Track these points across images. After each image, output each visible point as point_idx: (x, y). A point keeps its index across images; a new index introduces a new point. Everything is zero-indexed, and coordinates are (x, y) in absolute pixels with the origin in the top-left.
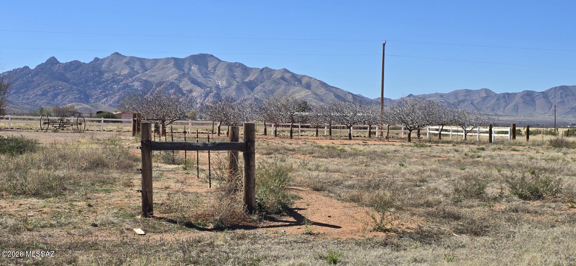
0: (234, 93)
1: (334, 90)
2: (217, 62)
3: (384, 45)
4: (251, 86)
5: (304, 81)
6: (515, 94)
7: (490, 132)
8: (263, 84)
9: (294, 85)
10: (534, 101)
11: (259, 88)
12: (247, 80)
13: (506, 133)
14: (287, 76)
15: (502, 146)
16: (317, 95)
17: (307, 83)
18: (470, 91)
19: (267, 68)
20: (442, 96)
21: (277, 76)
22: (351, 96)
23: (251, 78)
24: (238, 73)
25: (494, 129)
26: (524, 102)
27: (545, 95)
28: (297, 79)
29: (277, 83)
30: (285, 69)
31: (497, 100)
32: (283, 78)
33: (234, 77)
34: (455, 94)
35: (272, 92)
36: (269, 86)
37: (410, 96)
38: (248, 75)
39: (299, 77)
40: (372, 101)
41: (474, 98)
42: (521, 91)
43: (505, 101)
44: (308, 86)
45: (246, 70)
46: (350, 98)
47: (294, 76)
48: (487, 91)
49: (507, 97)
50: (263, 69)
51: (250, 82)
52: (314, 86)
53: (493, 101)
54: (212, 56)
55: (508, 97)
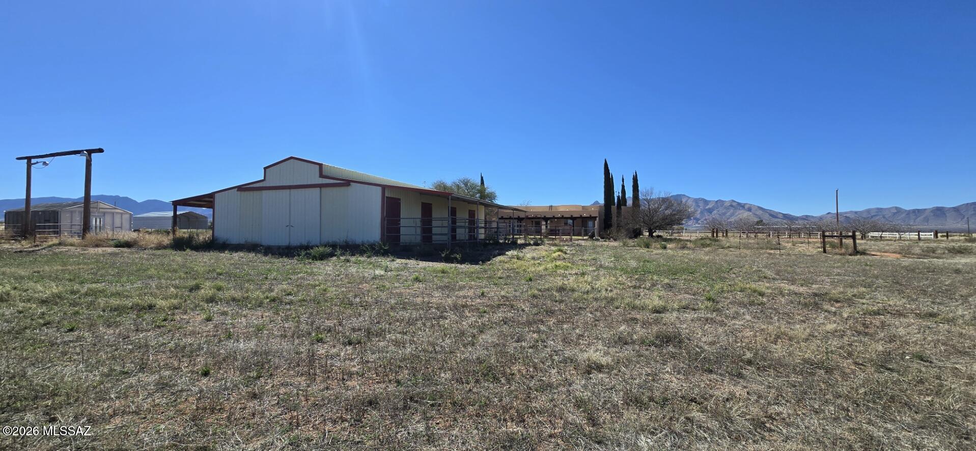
0: (699, 216)
1: (768, 211)
2: (687, 198)
3: (837, 191)
4: (710, 211)
5: (746, 207)
6: (925, 210)
7: (919, 235)
8: (718, 209)
9: (740, 209)
10: (945, 214)
11: (715, 212)
12: (707, 208)
13: (931, 235)
14: (734, 204)
15: (929, 242)
16: (756, 215)
17: (748, 208)
18: (881, 209)
19: (720, 200)
20: (856, 213)
21: (727, 204)
22: (781, 215)
23: (710, 206)
24: (701, 204)
25: (921, 233)
26: (934, 215)
27: (956, 209)
28: (742, 206)
29: (727, 208)
30: (733, 200)
31: (907, 214)
32: (731, 206)
33: (699, 206)
34: (868, 211)
35: (724, 214)
36: (722, 210)
37: (829, 213)
38: (708, 205)
39: (742, 205)
40: (798, 217)
41: (885, 213)
42: (931, 207)
43: (916, 215)
44: (749, 210)
45: (706, 202)
46: (780, 216)
47: (739, 204)
48: (896, 208)
49: (916, 212)
50: (718, 201)
51: (709, 209)
52: (753, 210)
53: (904, 215)
54: (684, 195)
55: (918, 212)
